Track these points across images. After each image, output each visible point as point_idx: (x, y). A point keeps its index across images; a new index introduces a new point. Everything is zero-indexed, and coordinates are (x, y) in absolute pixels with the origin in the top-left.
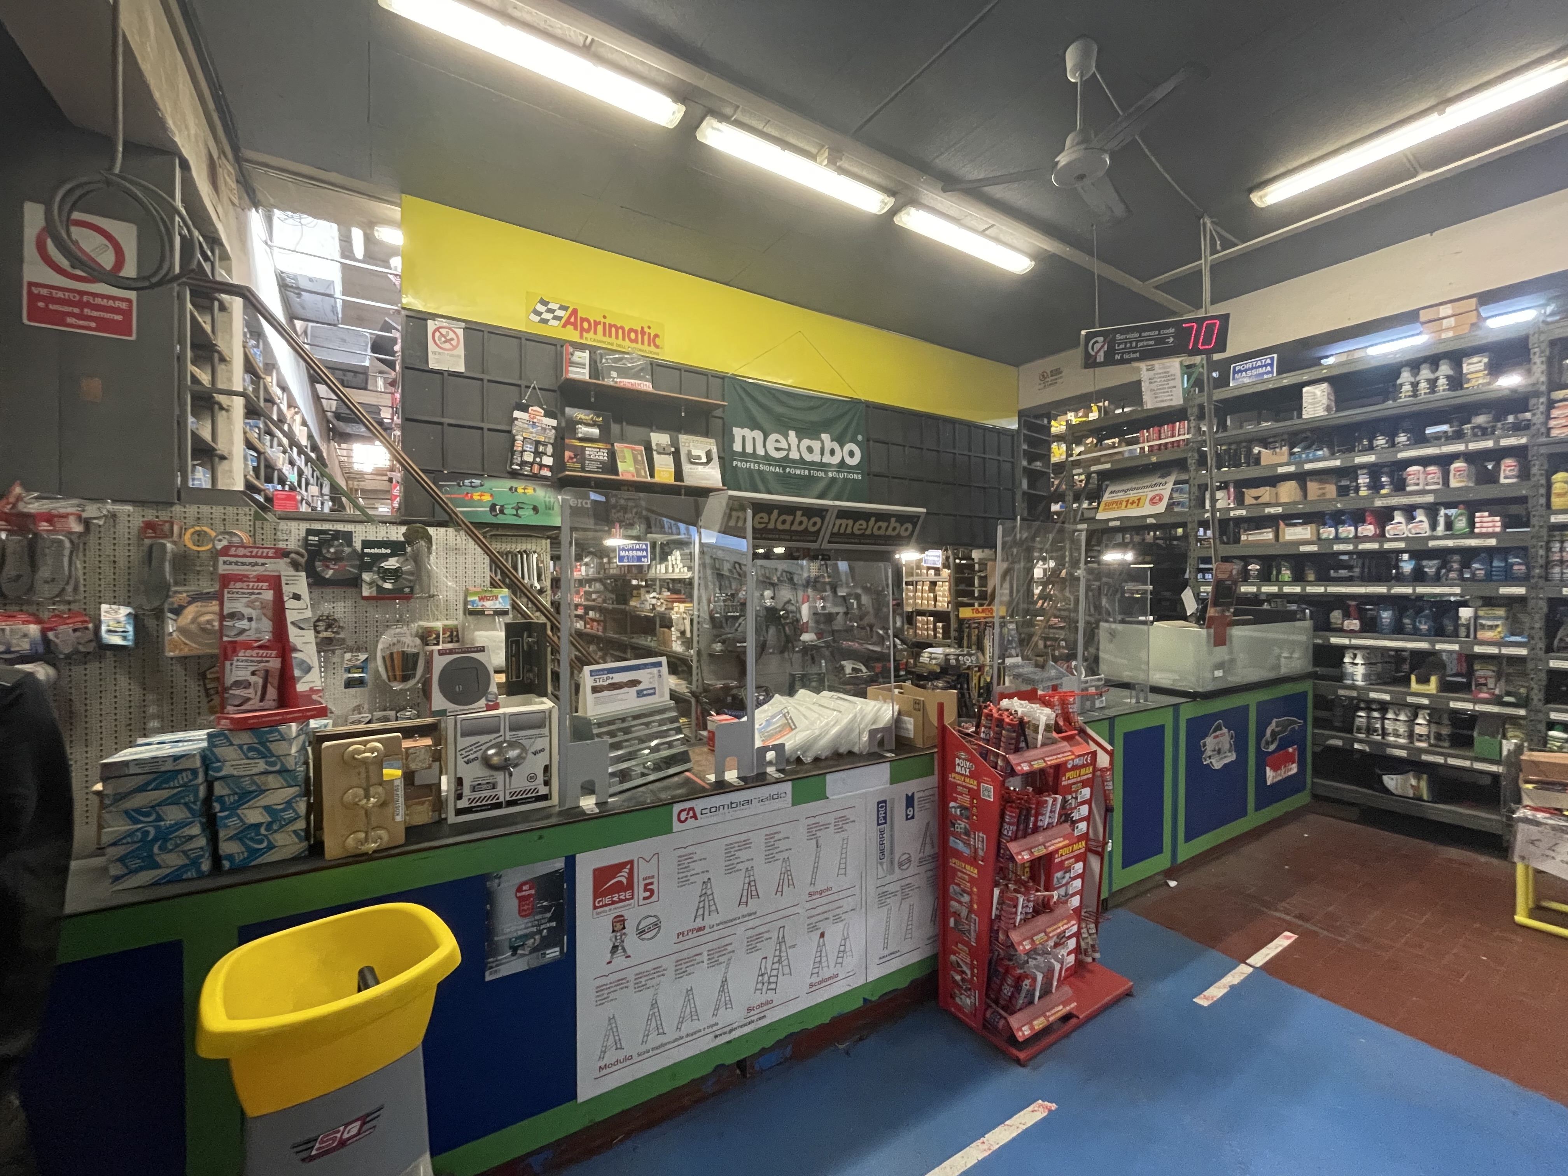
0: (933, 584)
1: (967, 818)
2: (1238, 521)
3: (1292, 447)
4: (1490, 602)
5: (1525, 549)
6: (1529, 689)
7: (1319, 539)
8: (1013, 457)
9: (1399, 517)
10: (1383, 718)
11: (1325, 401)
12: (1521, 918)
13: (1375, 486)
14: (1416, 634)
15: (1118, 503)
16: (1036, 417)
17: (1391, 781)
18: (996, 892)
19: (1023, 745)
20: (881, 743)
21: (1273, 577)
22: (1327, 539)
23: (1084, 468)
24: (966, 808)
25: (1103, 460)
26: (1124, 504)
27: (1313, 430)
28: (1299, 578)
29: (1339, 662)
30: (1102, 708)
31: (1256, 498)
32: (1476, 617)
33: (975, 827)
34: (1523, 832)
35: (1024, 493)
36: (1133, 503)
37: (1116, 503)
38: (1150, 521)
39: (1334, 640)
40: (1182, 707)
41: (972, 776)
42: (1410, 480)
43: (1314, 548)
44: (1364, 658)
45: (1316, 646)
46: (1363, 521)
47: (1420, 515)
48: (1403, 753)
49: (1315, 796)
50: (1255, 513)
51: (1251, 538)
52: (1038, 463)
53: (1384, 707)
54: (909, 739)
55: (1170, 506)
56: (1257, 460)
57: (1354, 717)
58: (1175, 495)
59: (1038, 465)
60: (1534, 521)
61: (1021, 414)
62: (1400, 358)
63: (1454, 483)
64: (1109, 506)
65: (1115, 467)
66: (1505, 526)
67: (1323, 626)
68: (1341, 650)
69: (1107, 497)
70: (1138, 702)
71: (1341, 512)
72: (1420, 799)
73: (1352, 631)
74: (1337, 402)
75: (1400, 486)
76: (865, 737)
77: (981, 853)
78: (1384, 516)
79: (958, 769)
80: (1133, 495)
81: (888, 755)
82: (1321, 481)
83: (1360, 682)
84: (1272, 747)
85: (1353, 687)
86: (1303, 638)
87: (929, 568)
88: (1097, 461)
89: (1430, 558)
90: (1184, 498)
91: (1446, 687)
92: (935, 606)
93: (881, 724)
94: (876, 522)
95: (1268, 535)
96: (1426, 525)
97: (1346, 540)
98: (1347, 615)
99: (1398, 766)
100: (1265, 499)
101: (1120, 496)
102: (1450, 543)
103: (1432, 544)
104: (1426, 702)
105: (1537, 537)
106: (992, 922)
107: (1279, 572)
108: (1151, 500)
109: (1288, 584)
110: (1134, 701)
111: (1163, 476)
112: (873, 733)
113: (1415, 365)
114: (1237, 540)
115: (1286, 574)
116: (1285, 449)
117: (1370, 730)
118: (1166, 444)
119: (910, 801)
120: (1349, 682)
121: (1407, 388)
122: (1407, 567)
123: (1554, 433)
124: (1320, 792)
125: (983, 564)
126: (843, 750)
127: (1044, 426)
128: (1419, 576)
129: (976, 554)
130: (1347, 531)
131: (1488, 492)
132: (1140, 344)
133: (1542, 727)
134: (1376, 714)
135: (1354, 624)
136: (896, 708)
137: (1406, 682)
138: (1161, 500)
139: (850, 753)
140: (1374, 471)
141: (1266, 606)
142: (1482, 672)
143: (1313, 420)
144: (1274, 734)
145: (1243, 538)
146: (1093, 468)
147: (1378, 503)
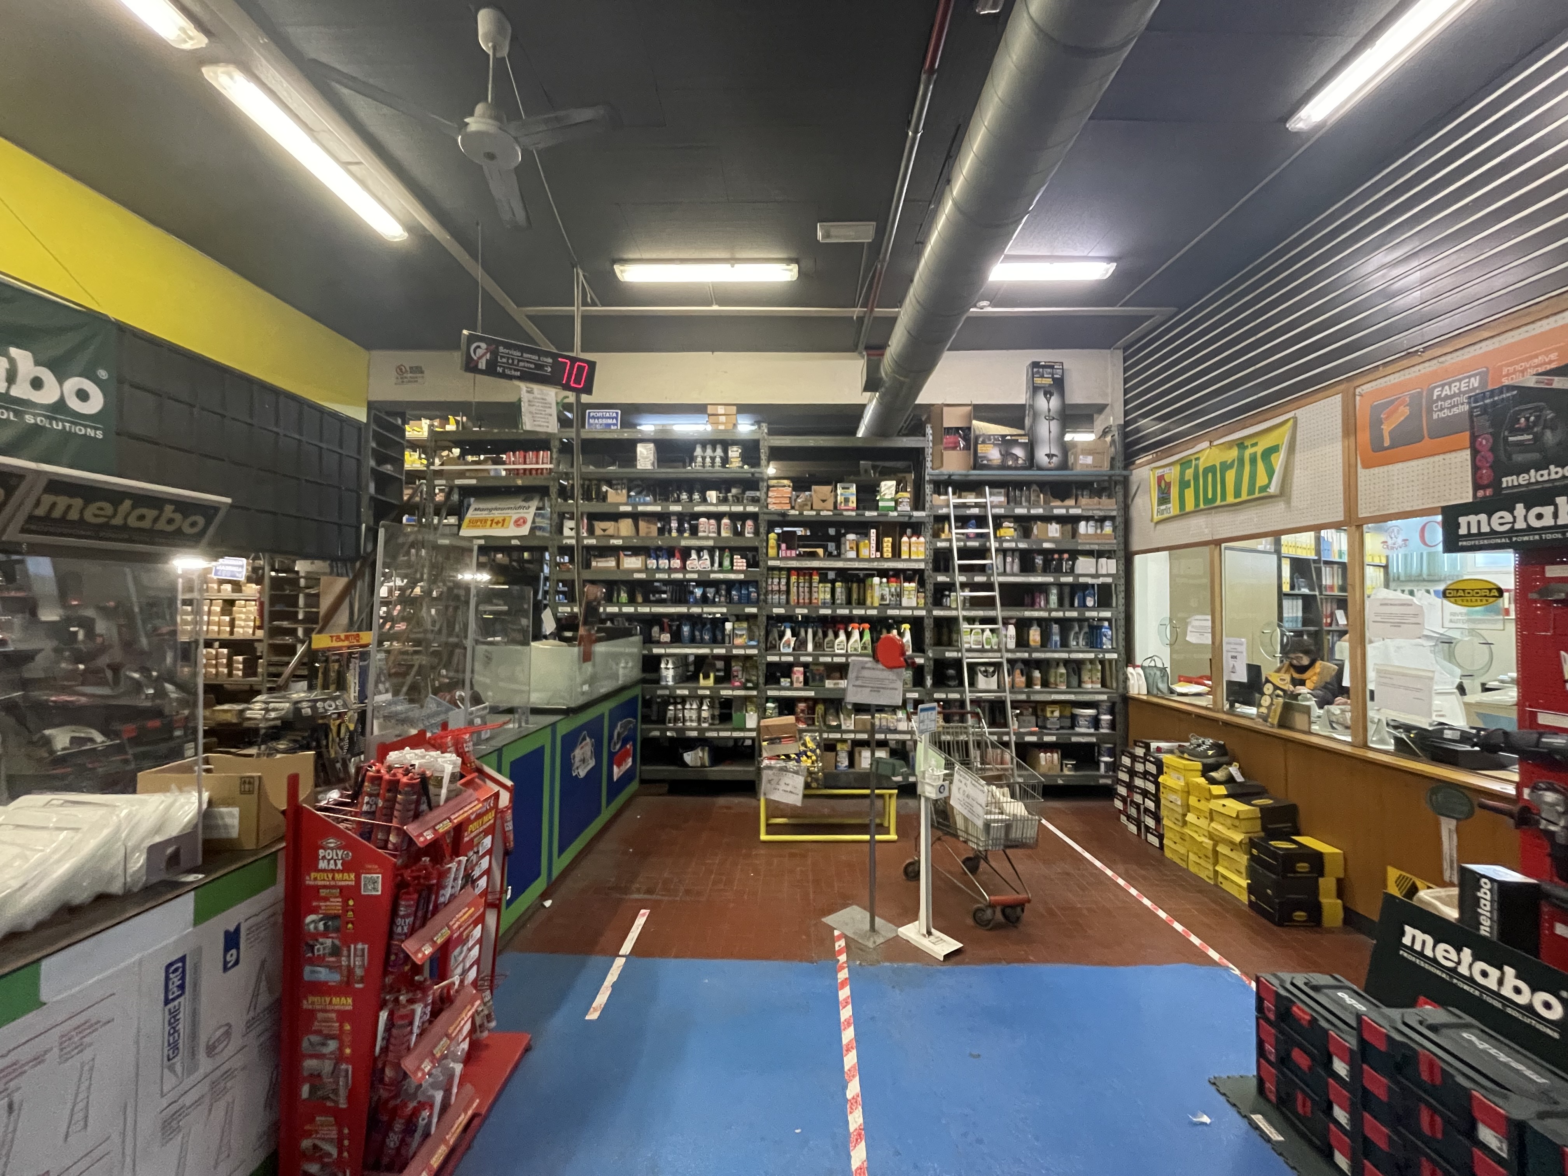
0: (229, 604)
1: (337, 930)
2: (589, 548)
3: (629, 491)
4: (739, 618)
5: (757, 582)
6: (758, 677)
7: (646, 568)
8: (359, 452)
9: (694, 555)
10: (684, 709)
11: (651, 457)
12: (764, 837)
13: (680, 530)
14: (702, 643)
15: (484, 522)
16: (388, 414)
17: (688, 757)
18: (383, 1016)
19: (424, 807)
20: (174, 860)
21: (615, 599)
22: (652, 569)
23: (447, 479)
24: (336, 917)
25: (468, 474)
26: (489, 523)
27: (642, 480)
28: (632, 601)
29: (657, 669)
30: (487, 740)
31: (604, 530)
32: (734, 629)
33: (348, 940)
34: (766, 775)
35: (372, 498)
36: (497, 523)
37: (481, 521)
38: (515, 542)
39: (656, 651)
40: (559, 726)
41: (347, 867)
42: (701, 528)
43: (643, 576)
44: (674, 663)
45: (644, 656)
46: (673, 556)
47: (706, 555)
48: (694, 734)
49: (643, 782)
50: (603, 543)
51: (600, 565)
52: (389, 467)
53: (684, 700)
54: (230, 841)
55: (533, 529)
56: (604, 497)
57: (665, 711)
58: (537, 520)
59: (388, 468)
60: (761, 563)
61: (371, 406)
62: (696, 436)
63: (724, 534)
64: (474, 523)
65: (480, 484)
66: (748, 566)
67: (648, 640)
68: (658, 658)
69: (470, 514)
70: (520, 726)
71: (659, 549)
72: (703, 766)
73: (666, 643)
74: (658, 461)
75: (694, 531)
76: (139, 861)
77: (359, 972)
78: (685, 554)
79: (322, 865)
80: (497, 515)
81: (191, 878)
82: (648, 522)
83: (671, 683)
84: (618, 747)
85: (666, 687)
86: (635, 650)
87: (222, 582)
88: (462, 474)
89: (711, 587)
90: (544, 523)
91: (718, 680)
92: (232, 632)
93: (173, 831)
94: (134, 507)
95: (611, 563)
96: (708, 562)
97: (663, 571)
98: (662, 630)
99: (691, 744)
100: (610, 532)
101: (483, 515)
102: (721, 576)
103: (713, 576)
104: (708, 692)
105: (762, 574)
106: (375, 1059)
107: (619, 595)
108: (516, 522)
109: (625, 605)
110: (517, 725)
111: (525, 500)
112: (153, 850)
113: (704, 444)
114: (588, 566)
115: (624, 596)
116: (625, 491)
117: (676, 719)
118: (531, 470)
119: (232, 940)
120: (663, 683)
121: (699, 459)
122: (698, 592)
123: (770, 507)
124: (646, 777)
125: (313, 579)
126: (81, 896)
127: (398, 426)
128: (705, 600)
129: (301, 567)
130: (664, 563)
131: (738, 542)
132: (521, 364)
133: (764, 701)
134: (679, 707)
135: (666, 637)
136: (206, 796)
137: (697, 679)
138: (525, 522)
139: (102, 899)
140: (681, 517)
141: (609, 624)
142: (736, 668)
143: (644, 471)
144: (619, 734)
145: (594, 564)
146: (458, 482)
147: (684, 543)
